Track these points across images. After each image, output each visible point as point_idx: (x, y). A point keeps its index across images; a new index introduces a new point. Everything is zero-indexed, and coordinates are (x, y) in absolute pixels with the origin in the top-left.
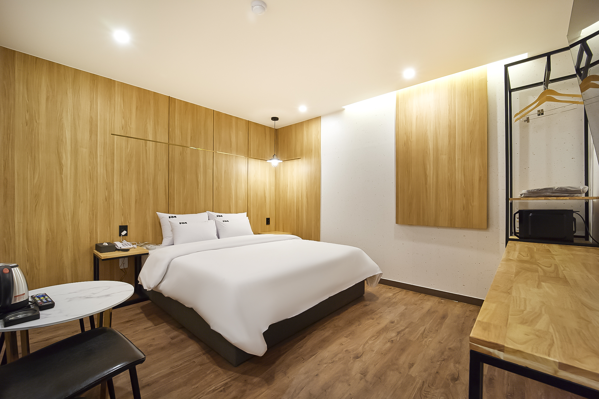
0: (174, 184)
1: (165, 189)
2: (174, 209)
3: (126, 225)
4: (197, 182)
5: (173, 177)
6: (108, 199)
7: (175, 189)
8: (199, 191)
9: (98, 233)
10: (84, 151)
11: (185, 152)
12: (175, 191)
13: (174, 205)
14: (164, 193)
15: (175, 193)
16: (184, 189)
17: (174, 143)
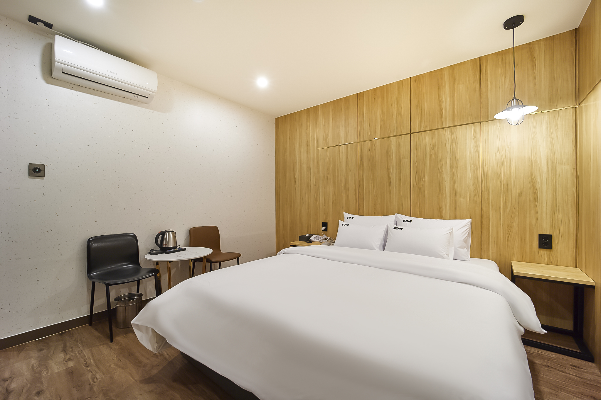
0: (364, 183)
1: (355, 189)
2: (364, 210)
3: (326, 222)
4: (389, 178)
5: (362, 176)
6: (316, 200)
7: (364, 188)
8: (391, 188)
9: (311, 227)
10: (304, 166)
11: (374, 146)
12: (364, 190)
13: (364, 205)
14: (354, 193)
15: (364, 193)
16: (373, 187)
17: (362, 140)
